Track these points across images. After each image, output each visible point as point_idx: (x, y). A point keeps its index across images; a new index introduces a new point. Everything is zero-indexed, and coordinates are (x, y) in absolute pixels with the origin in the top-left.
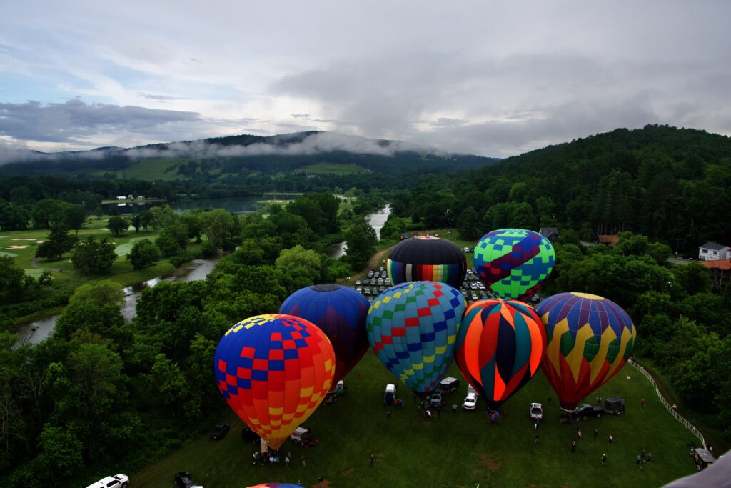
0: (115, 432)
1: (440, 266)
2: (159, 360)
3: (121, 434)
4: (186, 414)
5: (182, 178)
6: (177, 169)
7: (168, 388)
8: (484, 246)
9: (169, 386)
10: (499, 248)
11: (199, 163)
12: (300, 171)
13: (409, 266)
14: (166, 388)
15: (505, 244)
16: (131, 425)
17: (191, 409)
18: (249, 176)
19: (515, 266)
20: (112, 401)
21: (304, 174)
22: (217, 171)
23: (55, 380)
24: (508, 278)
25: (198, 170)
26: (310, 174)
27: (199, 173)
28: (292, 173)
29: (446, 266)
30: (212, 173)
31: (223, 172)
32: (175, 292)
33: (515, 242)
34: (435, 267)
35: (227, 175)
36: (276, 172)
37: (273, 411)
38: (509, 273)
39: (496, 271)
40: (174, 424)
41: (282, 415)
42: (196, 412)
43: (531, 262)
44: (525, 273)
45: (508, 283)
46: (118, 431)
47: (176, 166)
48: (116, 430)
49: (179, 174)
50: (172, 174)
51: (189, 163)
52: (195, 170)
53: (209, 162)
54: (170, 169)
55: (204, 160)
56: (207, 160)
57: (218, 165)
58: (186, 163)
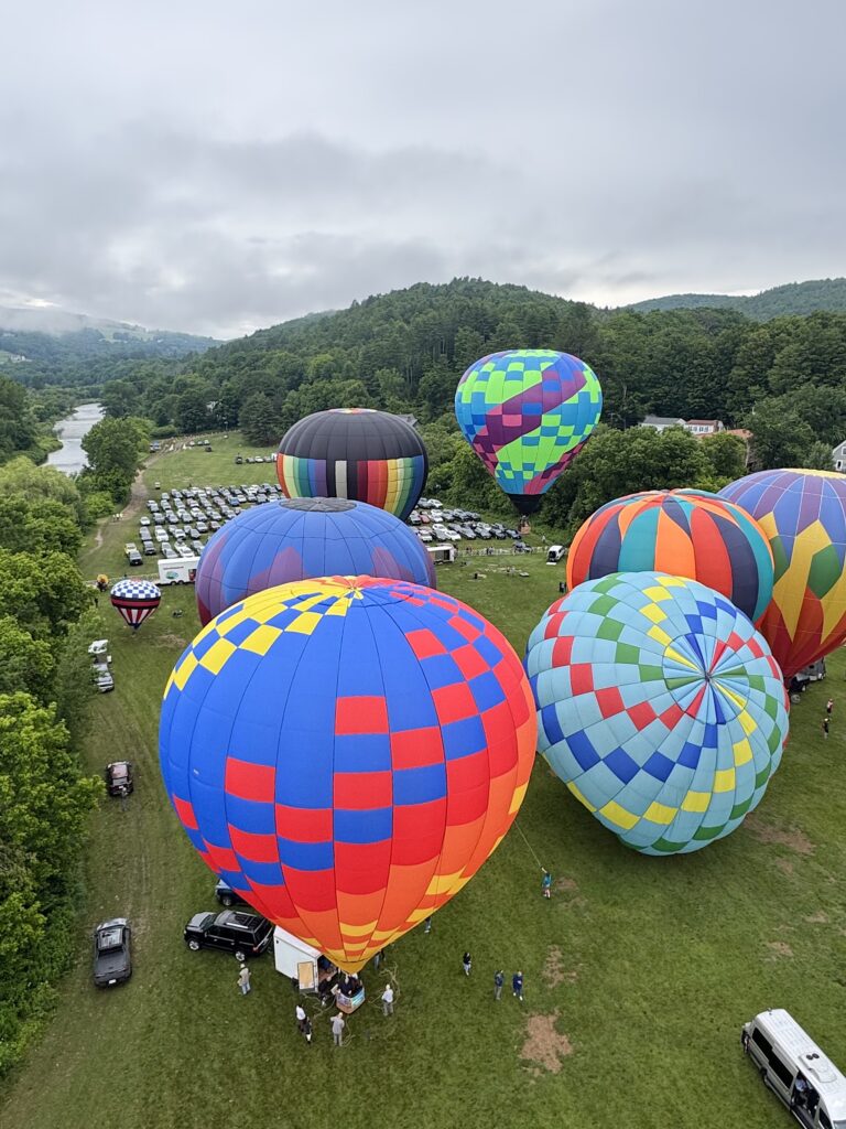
1: (398, 460)
8: (485, 377)
10: (518, 376)
13: (341, 467)
15: (526, 368)
19: (548, 408)
24: (536, 433)
29: (409, 460)
33: (544, 366)
34: (391, 463)
38: (536, 423)
39: (513, 421)
43: (574, 400)
44: (564, 423)
45: (535, 442)
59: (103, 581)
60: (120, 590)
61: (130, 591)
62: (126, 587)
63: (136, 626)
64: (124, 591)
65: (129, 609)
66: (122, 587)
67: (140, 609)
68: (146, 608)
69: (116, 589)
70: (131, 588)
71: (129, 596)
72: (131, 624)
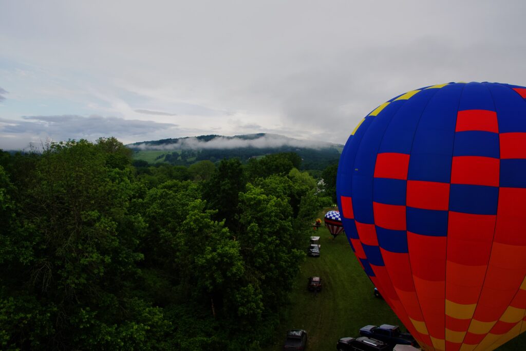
0: (109, 333)
3: (123, 339)
4: (241, 308)
5: (167, 162)
6: (164, 158)
7: (213, 258)
9: (214, 254)
11: (180, 153)
14: (209, 257)
16: (145, 321)
17: (248, 302)
22: (193, 159)
25: (180, 158)
27: (179, 160)
30: (188, 160)
31: (197, 160)
37: (453, 309)
40: (216, 329)
41: (468, 322)
42: (258, 307)
46: (119, 333)
47: (163, 156)
48: (113, 329)
49: (165, 160)
50: (161, 160)
51: (173, 153)
52: (177, 158)
53: (187, 153)
54: (160, 157)
55: (184, 152)
56: (185, 152)
57: (193, 155)
58: (171, 153)
59: (319, 222)
60: (329, 215)
61: (334, 216)
62: (333, 214)
63: (335, 235)
64: (331, 215)
65: (333, 225)
66: (331, 213)
67: (338, 226)
68: (341, 226)
69: (328, 214)
70: (335, 214)
71: (334, 218)
72: (332, 234)
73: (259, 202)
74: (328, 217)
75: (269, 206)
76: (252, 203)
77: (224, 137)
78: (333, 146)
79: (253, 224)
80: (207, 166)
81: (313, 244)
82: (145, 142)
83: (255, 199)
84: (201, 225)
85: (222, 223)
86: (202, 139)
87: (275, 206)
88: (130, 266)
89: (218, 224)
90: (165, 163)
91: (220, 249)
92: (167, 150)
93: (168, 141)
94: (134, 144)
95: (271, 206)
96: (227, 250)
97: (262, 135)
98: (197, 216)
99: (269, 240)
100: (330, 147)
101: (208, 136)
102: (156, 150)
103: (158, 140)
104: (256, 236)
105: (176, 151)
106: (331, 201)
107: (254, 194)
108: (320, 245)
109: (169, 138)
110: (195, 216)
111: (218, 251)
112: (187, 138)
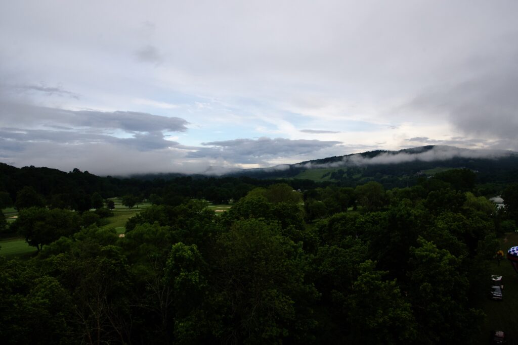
2: (365, 269)
5: (333, 180)
6: (330, 176)
9: (386, 317)
11: (345, 170)
12: (421, 173)
14: (381, 320)
18: (382, 178)
20: (286, 333)
21: (424, 175)
22: (359, 176)
23: (178, 274)
25: (345, 175)
26: (429, 175)
27: (345, 177)
28: (415, 175)
30: (354, 177)
31: (363, 176)
32: (353, 222)
35: (366, 178)
36: (403, 175)
47: (329, 174)
49: (331, 178)
50: (327, 179)
51: (338, 171)
52: (342, 176)
53: (352, 170)
54: (325, 176)
55: (349, 169)
56: (351, 168)
57: (359, 172)
58: (336, 171)
59: (501, 254)
60: (513, 251)
69: (511, 250)
73: (432, 259)
74: (512, 253)
75: (442, 264)
76: (424, 260)
77: (389, 152)
78: (513, 154)
79: (425, 284)
80: (373, 187)
81: (495, 285)
82: (311, 161)
83: (427, 256)
84: (372, 287)
85: (393, 283)
86: (367, 156)
87: (449, 264)
88: (305, 334)
89: (389, 283)
90: (330, 181)
91: (392, 312)
92: (332, 168)
93: (334, 159)
94: (300, 164)
95: (445, 264)
96: (398, 314)
97: (429, 148)
98: (368, 279)
99: (444, 300)
100: (509, 155)
101: (373, 151)
102: (321, 168)
103: (324, 158)
104: (429, 296)
105: (340, 168)
106: (514, 225)
107: (426, 250)
108: (502, 286)
109: (334, 156)
110: (366, 278)
111: (390, 314)
112: (352, 154)
